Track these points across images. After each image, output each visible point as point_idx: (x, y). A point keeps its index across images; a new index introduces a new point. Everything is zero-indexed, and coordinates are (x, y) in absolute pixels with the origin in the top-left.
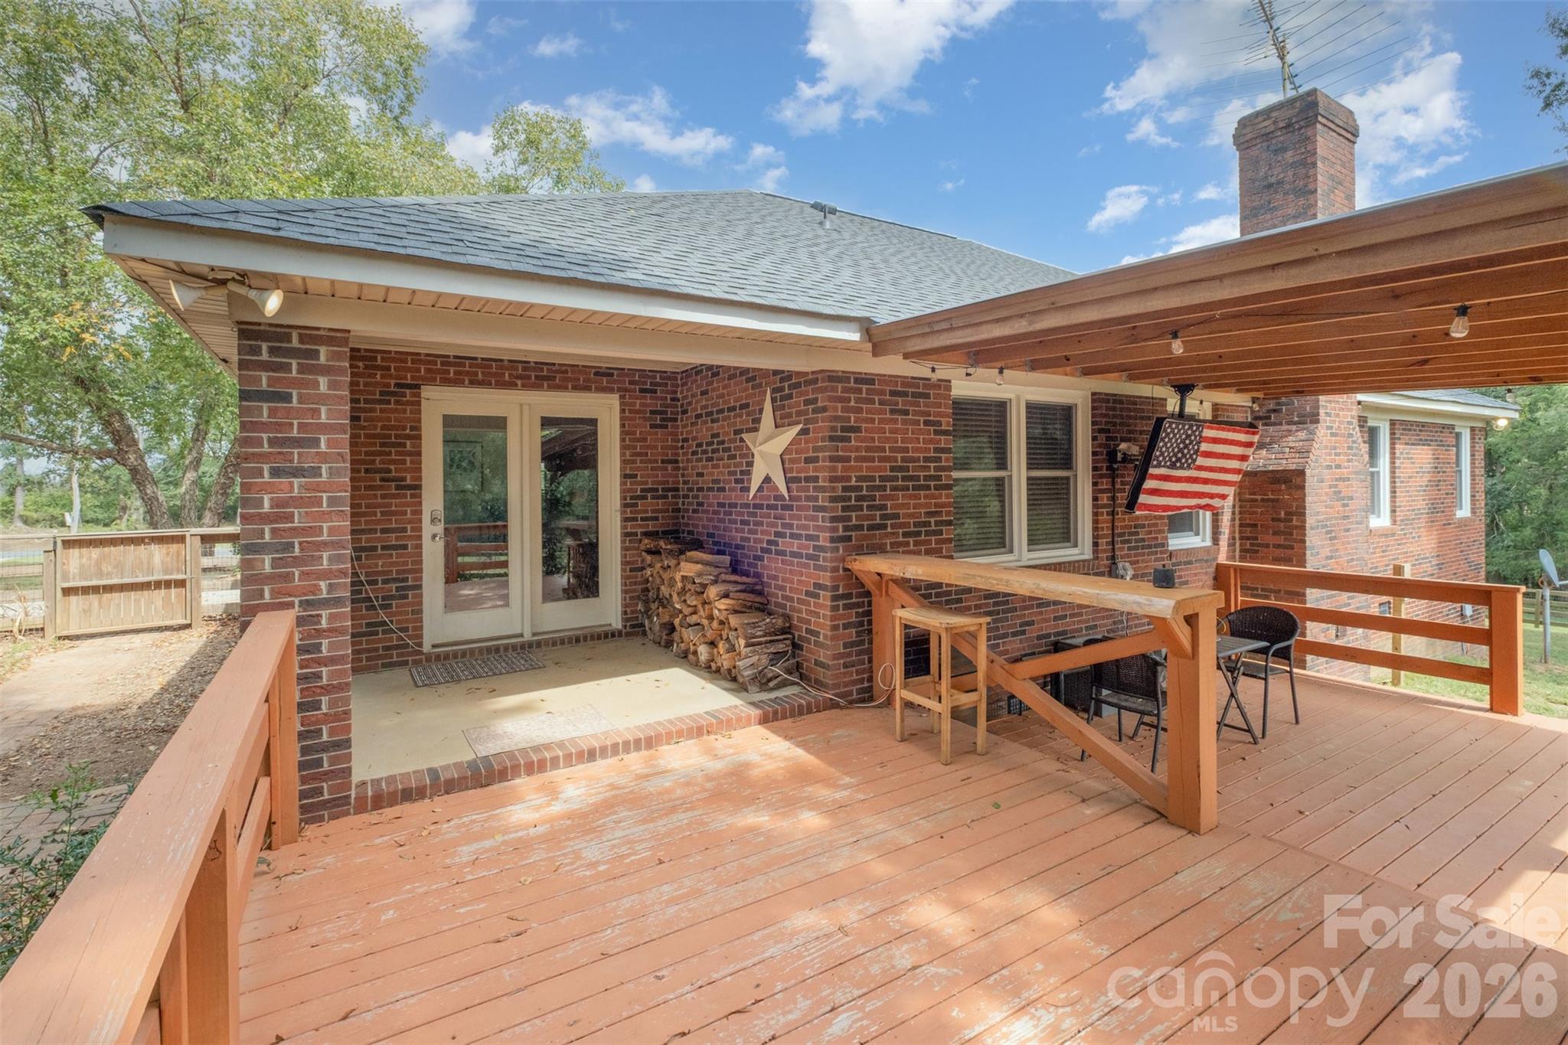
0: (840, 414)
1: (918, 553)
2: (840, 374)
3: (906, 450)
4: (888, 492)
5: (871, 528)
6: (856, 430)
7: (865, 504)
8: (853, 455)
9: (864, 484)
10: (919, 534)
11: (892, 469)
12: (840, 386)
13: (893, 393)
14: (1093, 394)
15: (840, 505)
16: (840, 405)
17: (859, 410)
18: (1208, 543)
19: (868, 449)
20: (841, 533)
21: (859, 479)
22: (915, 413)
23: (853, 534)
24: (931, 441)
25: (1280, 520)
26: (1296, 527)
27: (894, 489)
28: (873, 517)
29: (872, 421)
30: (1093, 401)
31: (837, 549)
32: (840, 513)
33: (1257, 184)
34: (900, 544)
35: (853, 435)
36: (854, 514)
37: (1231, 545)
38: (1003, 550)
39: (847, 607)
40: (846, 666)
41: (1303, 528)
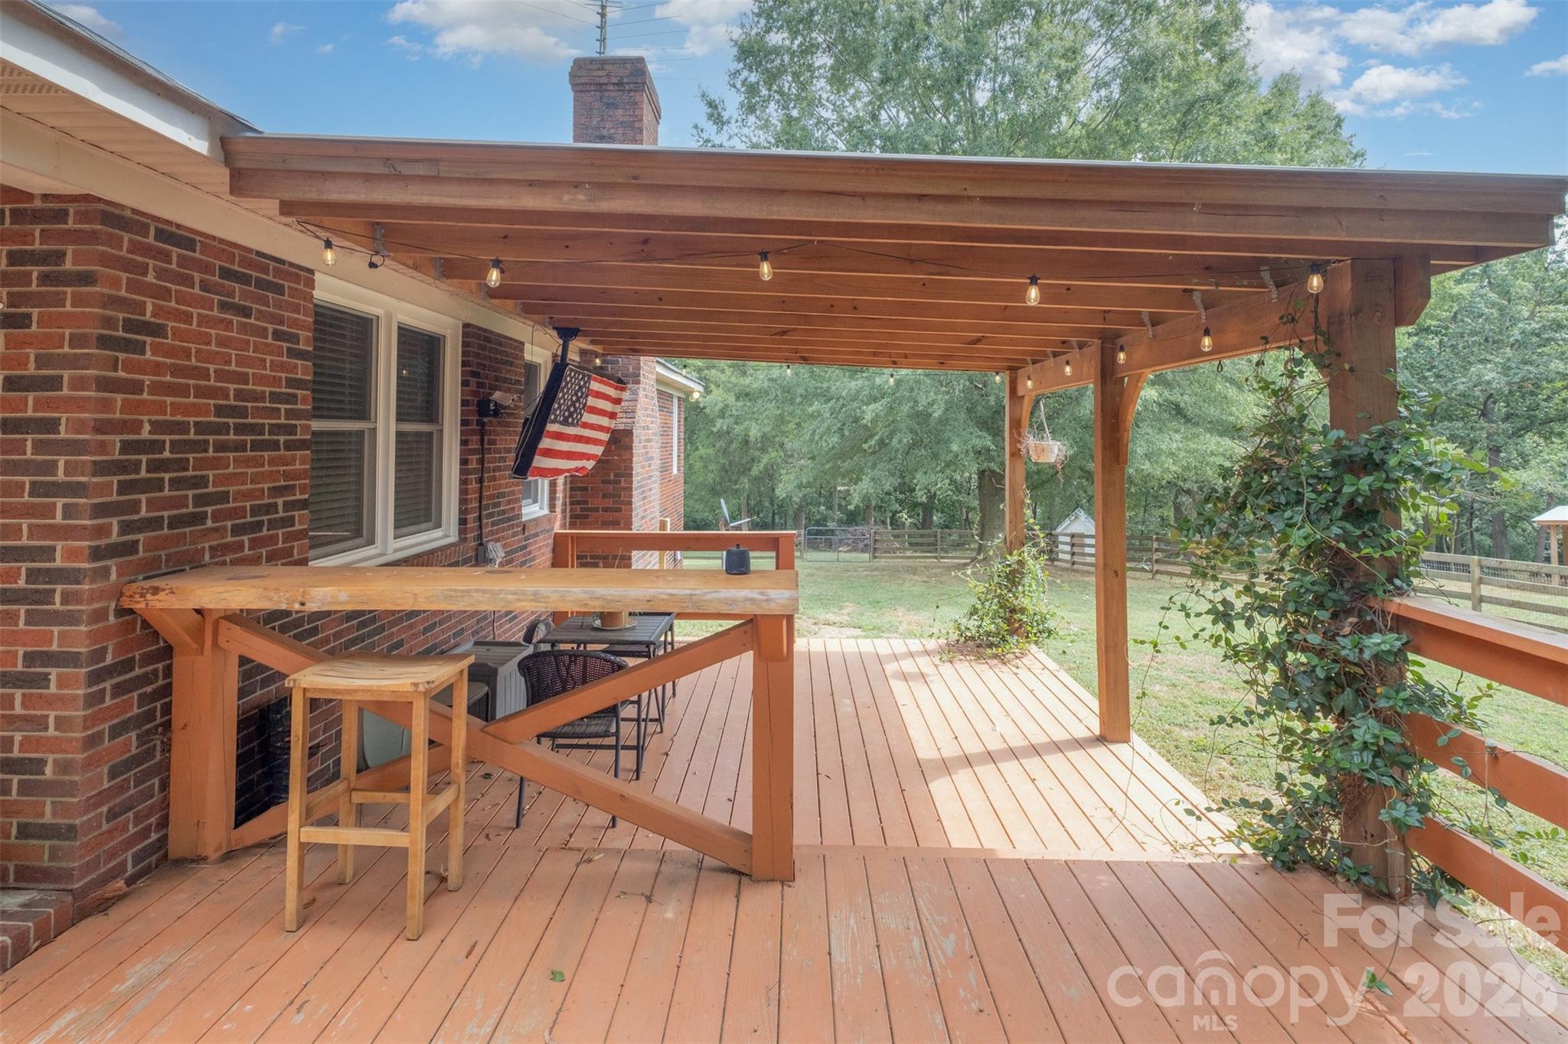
0: (123, 293)
1: (255, 561)
2: (128, 213)
3: (243, 378)
4: (211, 453)
5: (175, 522)
6: (157, 330)
7: (167, 476)
8: (147, 379)
9: (167, 438)
10: (257, 526)
11: (220, 411)
12: (126, 237)
13: (226, 273)
14: (466, 326)
15: (115, 479)
16: (124, 276)
17: (163, 294)
18: (546, 511)
19: (176, 371)
20: (115, 537)
21: (156, 427)
22: (261, 316)
23: (141, 537)
24: (282, 367)
25: (609, 482)
26: (625, 489)
27: (221, 447)
28: (182, 502)
29: (187, 318)
30: (465, 335)
31: (106, 571)
32: (115, 497)
33: (590, 131)
34: (226, 548)
35: (149, 340)
36: (143, 497)
37: (564, 511)
38: (359, 541)
39: (119, 690)
40: (112, 815)
41: (630, 489)
